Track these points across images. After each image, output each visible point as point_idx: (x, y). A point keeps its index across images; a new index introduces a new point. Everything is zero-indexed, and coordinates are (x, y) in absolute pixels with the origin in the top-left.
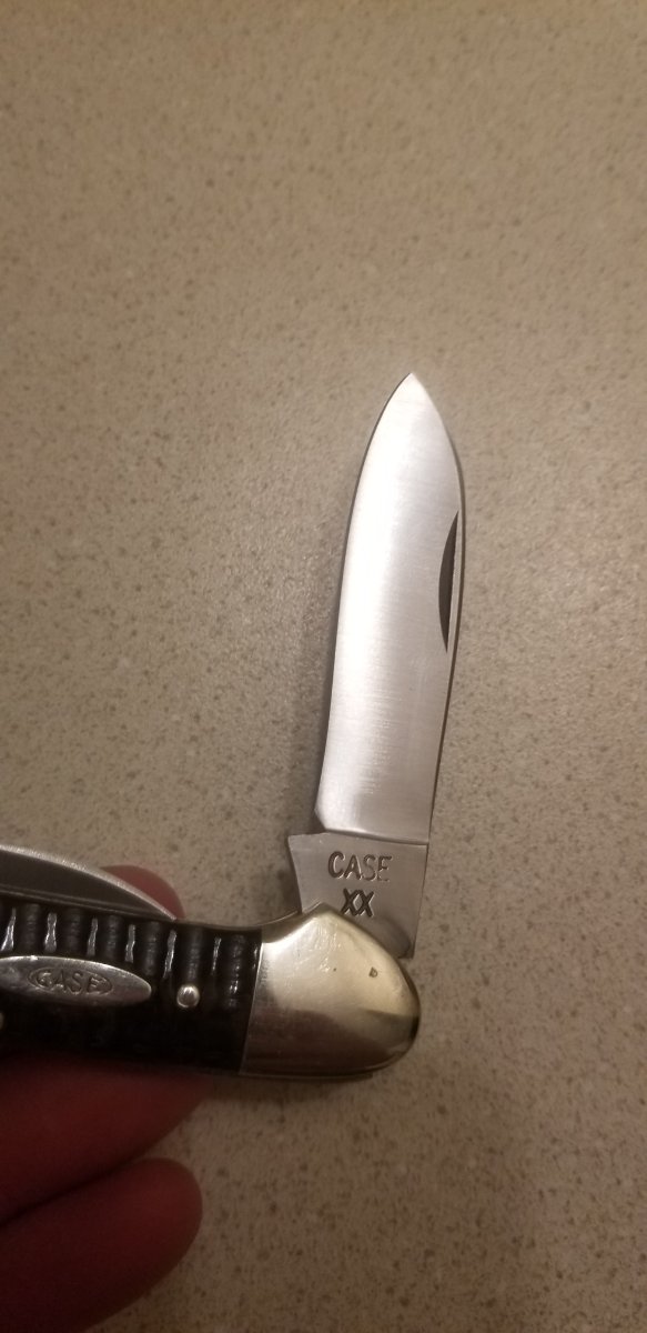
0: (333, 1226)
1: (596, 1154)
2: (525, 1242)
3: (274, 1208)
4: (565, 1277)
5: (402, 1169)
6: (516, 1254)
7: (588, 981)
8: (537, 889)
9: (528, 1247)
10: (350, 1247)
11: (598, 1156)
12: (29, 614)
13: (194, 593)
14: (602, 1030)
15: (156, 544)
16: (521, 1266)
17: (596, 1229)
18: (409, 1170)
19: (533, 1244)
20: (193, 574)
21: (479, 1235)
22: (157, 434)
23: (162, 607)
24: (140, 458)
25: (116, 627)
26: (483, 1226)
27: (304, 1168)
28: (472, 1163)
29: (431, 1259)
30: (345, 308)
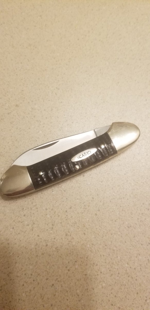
0: (58, 252)
1: (114, 250)
2: (95, 264)
3: (47, 245)
4: (102, 273)
5: (74, 243)
6: (93, 266)
7: (120, 215)
8: (113, 195)
9: (96, 265)
10: (60, 257)
11: (114, 251)
12: (24, 118)
13: (57, 121)
14: (120, 226)
15: (52, 110)
16: (94, 269)
17: (110, 265)
18: (75, 244)
19: (97, 265)
20: (58, 117)
21: (87, 260)
22: (57, 88)
23: (50, 123)
24: (52, 92)
25: (40, 125)
26: (88, 259)
27: (55, 239)
28: (88, 246)
29: (76, 263)
30: (100, 70)
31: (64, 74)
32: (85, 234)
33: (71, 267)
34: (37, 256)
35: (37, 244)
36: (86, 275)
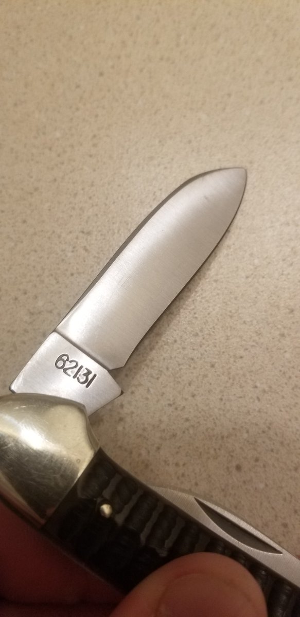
31: (92, 185)
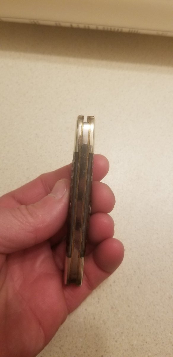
32: (129, 306)
33: (118, 339)
34: (86, 329)
35: (85, 318)
36: (132, 345)
